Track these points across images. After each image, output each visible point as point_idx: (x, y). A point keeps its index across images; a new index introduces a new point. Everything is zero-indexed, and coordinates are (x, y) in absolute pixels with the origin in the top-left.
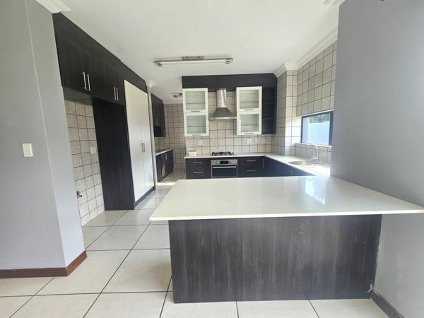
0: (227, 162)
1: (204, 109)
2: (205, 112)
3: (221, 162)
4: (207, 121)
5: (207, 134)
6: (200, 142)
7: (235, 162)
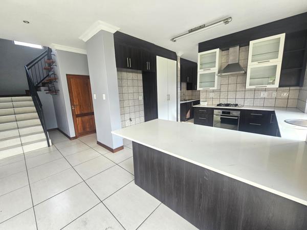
0: (229, 113)
1: (215, 67)
2: (215, 70)
3: (223, 113)
4: (216, 77)
5: (215, 88)
6: (212, 95)
7: (238, 114)
